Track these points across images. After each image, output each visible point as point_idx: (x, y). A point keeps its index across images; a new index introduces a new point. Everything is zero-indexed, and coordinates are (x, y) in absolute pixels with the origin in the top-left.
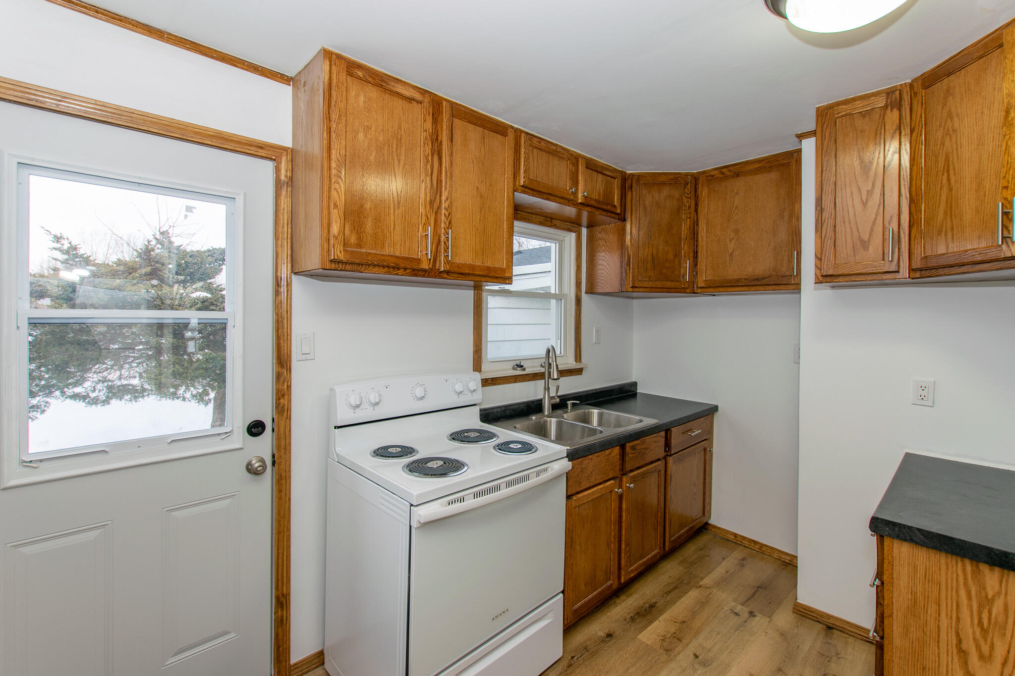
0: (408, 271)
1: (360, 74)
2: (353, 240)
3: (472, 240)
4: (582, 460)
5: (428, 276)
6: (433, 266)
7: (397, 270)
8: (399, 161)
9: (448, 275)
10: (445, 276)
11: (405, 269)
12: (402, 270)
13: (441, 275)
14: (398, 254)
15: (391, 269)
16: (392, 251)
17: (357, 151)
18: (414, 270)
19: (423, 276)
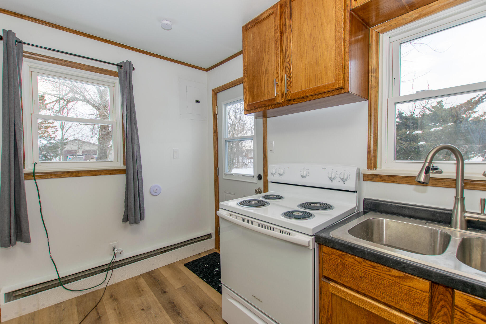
0: (273, 106)
1: (249, 26)
2: (251, 100)
3: (307, 73)
4: (344, 255)
5: (283, 106)
6: (285, 99)
7: (268, 107)
8: (265, 53)
9: (294, 102)
10: (292, 102)
11: (272, 105)
12: (270, 106)
13: (290, 103)
14: (266, 99)
15: (266, 107)
16: (264, 99)
17: (251, 61)
18: (275, 104)
19: (280, 106)
